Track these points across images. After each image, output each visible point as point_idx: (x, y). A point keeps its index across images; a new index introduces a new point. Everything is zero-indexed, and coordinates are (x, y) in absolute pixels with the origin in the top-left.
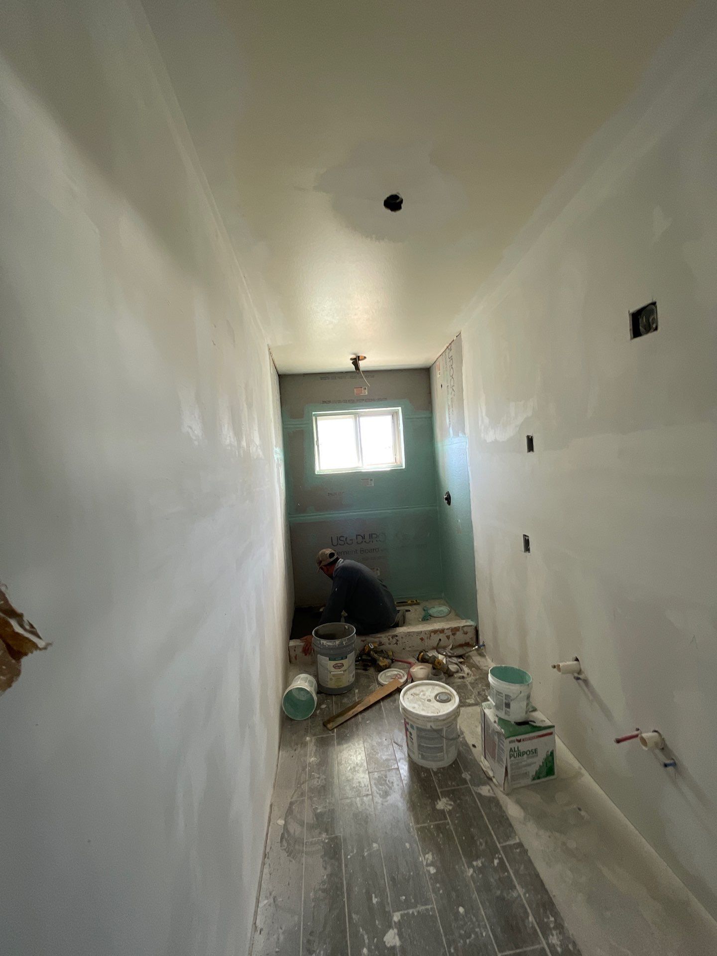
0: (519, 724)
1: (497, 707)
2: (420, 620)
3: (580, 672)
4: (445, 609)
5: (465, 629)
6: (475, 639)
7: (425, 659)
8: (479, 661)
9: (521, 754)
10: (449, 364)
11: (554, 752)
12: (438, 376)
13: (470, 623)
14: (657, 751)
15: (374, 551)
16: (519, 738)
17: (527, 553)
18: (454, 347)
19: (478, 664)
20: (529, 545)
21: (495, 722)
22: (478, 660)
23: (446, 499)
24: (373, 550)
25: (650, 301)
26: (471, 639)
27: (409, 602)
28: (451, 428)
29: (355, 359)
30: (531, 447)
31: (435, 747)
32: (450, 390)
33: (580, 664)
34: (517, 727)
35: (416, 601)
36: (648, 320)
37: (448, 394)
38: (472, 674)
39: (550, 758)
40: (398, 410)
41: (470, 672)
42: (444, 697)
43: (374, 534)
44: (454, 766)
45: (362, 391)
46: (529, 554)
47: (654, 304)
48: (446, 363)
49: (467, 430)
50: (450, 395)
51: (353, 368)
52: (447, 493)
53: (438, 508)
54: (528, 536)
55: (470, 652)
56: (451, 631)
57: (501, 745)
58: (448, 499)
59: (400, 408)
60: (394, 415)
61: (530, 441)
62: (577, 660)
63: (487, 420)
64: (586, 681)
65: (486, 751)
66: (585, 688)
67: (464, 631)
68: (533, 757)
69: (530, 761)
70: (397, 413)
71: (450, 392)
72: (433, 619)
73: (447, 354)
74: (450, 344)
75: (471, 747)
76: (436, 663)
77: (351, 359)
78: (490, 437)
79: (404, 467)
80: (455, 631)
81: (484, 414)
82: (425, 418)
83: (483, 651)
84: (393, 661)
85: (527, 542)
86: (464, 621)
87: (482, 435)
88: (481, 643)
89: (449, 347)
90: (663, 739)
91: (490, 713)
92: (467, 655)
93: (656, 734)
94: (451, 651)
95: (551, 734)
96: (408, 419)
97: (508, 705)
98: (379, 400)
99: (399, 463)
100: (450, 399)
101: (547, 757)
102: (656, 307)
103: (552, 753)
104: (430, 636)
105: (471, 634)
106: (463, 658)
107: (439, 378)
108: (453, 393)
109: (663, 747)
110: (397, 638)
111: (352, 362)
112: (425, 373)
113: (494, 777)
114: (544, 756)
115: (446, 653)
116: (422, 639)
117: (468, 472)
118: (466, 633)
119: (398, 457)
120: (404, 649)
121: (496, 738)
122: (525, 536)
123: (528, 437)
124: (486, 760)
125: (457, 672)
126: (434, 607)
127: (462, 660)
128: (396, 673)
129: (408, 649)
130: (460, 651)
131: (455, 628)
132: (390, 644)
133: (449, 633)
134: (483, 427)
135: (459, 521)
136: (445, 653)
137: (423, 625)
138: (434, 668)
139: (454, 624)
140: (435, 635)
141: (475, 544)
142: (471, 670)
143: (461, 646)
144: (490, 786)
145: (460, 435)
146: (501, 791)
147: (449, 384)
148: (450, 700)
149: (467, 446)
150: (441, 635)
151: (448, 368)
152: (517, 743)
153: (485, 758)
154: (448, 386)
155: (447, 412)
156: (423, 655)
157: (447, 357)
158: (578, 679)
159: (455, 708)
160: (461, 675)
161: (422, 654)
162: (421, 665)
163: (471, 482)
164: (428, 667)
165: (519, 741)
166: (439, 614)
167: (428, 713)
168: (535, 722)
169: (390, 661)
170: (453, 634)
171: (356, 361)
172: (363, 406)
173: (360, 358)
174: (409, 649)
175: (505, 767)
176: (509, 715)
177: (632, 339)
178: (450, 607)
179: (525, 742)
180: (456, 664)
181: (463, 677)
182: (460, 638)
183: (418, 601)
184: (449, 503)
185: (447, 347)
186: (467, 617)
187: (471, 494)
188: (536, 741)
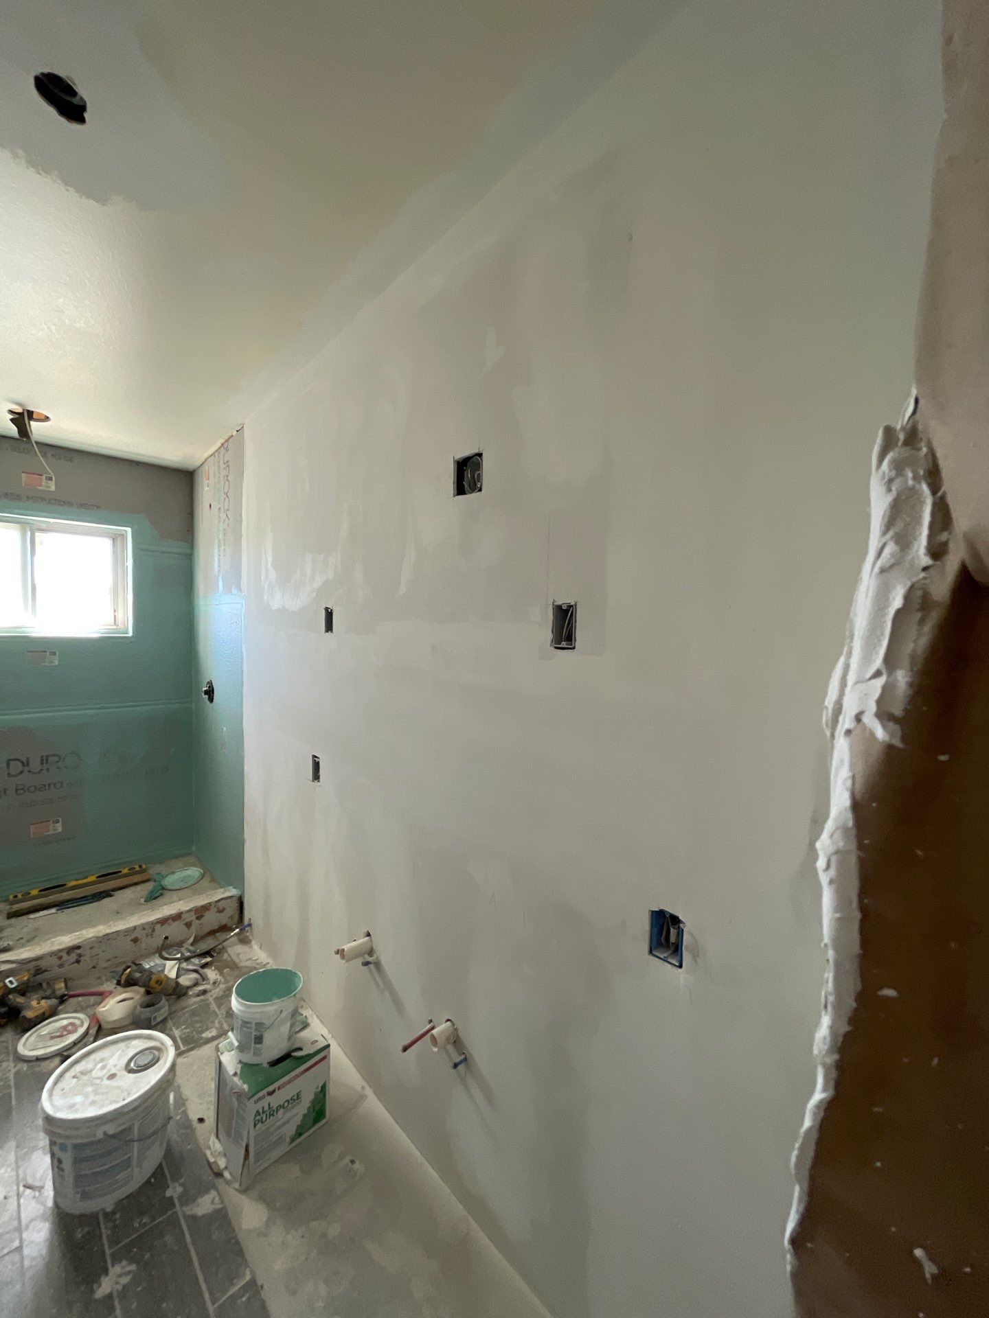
0: (275, 1063)
1: (242, 1048)
2: (142, 900)
3: (371, 952)
4: (194, 872)
5: (221, 905)
6: (236, 917)
7: (132, 979)
8: (238, 954)
9: (272, 1112)
10: (223, 473)
11: (327, 1084)
12: (206, 489)
13: (232, 892)
14: (450, 1047)
15: (52, 787)
16: (271, 1088)
17: (316, 783)
18: (232, 445)
19: (236, 959)
20: (319, 772)
21: (235, 1074)
22: (237, 952)
23: (206, 693)
24: (49, 785)
25: (476, 451)
26: (231, 918)
27: (126, 871)
28: (220, 578)
29: (21, 414)
30: (329, 627)
31: (111, 1167)
32: (223, 516)
33: (371, 940)
34: (272, 1069)
35: (140, 867)
36: (474, 476)
37: (219, 522)
38: (223, 980)
39: (321, 1096)
40: (126, 531)
41: (219, 978)
42: (144, 1060)
43: (53, 755)
44: (153, 1180)
45: (41, 480)
46: (319, 784)
47: (480, 455)
48: (219, 469)
49: (244, 582)
50: (221, 524)
51: (13, 430)
52: (208, 683)
53: (193, 705)
54: (318, 758)
55: (224, 941)
56: (195, 914)
57: (241, 1112)
58: (210, 693)
59: (129, 530)
60: (116, 538)
61: (329, 615)
62: (368, 935)
63: (273, 575)
64: (377, 964)
65: (219, 1125)
66: (377, 975)
67: (218, 908)
68: (293, 1107)
69: (288, 1115)
70: (123, 536)
71: (222, 520)
72: (168, 894)
73: (222, 454)
74: (227, 441)
75: (195, 1124)
76: (152, 983)
77: (11, 412)
78: (277, 601)
79: (130, 634)
80: (200, 912)
81: (270, 564)
82: (180, 554)
83: (248, 934)
84: (62, 999)
85: (316, 766)
86: (222, 890)
87: (265, 597)
88: (246, 922)
89: (225, 446)
90: (456, 1029)
91: (230, 1061)
92: (220, 947)
93: (449, 1023)
94: (191, 948)
95: (325, 1058)
96: (141, 549)
97: (259, 1040)
98: (83, 506)
99: (121, 626)
100: (221, 529)
101: (316, 1094)
102: (482, 460)
103: (324, 1087)
104: (154, 930)
105: (232, 909)
106: (212, 956)
107: (207, 493)
108: (227, 521)
109: (456, 1041)
110: (78, 951)
111: (11, 417)
112: (186, 479)
113: (226, 1168)
114: (312, 1097)
115: (182, 954)
116: (135, 940)
117: (242, 652)
118: (220, 911)
119: (120, 616)
120: (94, 967)
121: (234, 1100)
122: (315, 756)
123: (327, 609)
124: (219, 1140)
125: (196, 984)
126: (174, 873)
127: (209, 959)
128: (65, 1022)
129: (103, 964)
130: (204, 946)
131: (202, 906)
132: (61, 966)
133: (192, 917)
134: (267, 584)
135: (225, 729)
136: (179, 956)
137: (141, 914)
138: (148, 993)
139: (201, 901)
140: (164, 926)
141: (246, 767)
142: (221, 974)
143: (212, 933)
144: (217, 1190)
145: (234, 591)
146: (236, 1190)
147: (221, 506)
148: (158, 1061)
149: (243, 612)
150: (176, 923)
151: (222, 478)
152: (268, 1099)
153: (217, 1137)
154: (220, 509)
155: (216, 551)
156: (130, 972)
157: (221, 462)
158: (366, 964)
159: (165, 1073)
160: (201, 988)
161: (129, 970)
162: (124, 992)
163: (245, 668)
164: (138, 993)
165: (270, 1094)
166: (182, 883)
167: (102, 1106)
168: (300, 1049)
169: (54, 1001)
170: (198, 918)
171: (22, 419)
172: (43, 511)
173: (35, 416)
174: (106, 965)
175: (244, 1147)
176: (260, 1055)
177: (454, 496)
178: (202, 867)
179: (281, 1091)
180: (195, 971)
181: (205, 992)
182: (212, 920)
183: (144, 866)
184: (211, 699)
185: (222, 445)
186: (230, 883)
187: (245, 688)
188: (298, 1081)
